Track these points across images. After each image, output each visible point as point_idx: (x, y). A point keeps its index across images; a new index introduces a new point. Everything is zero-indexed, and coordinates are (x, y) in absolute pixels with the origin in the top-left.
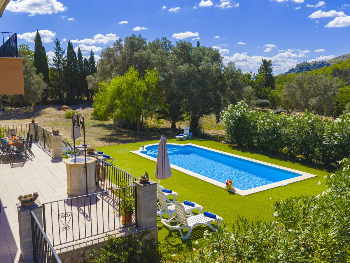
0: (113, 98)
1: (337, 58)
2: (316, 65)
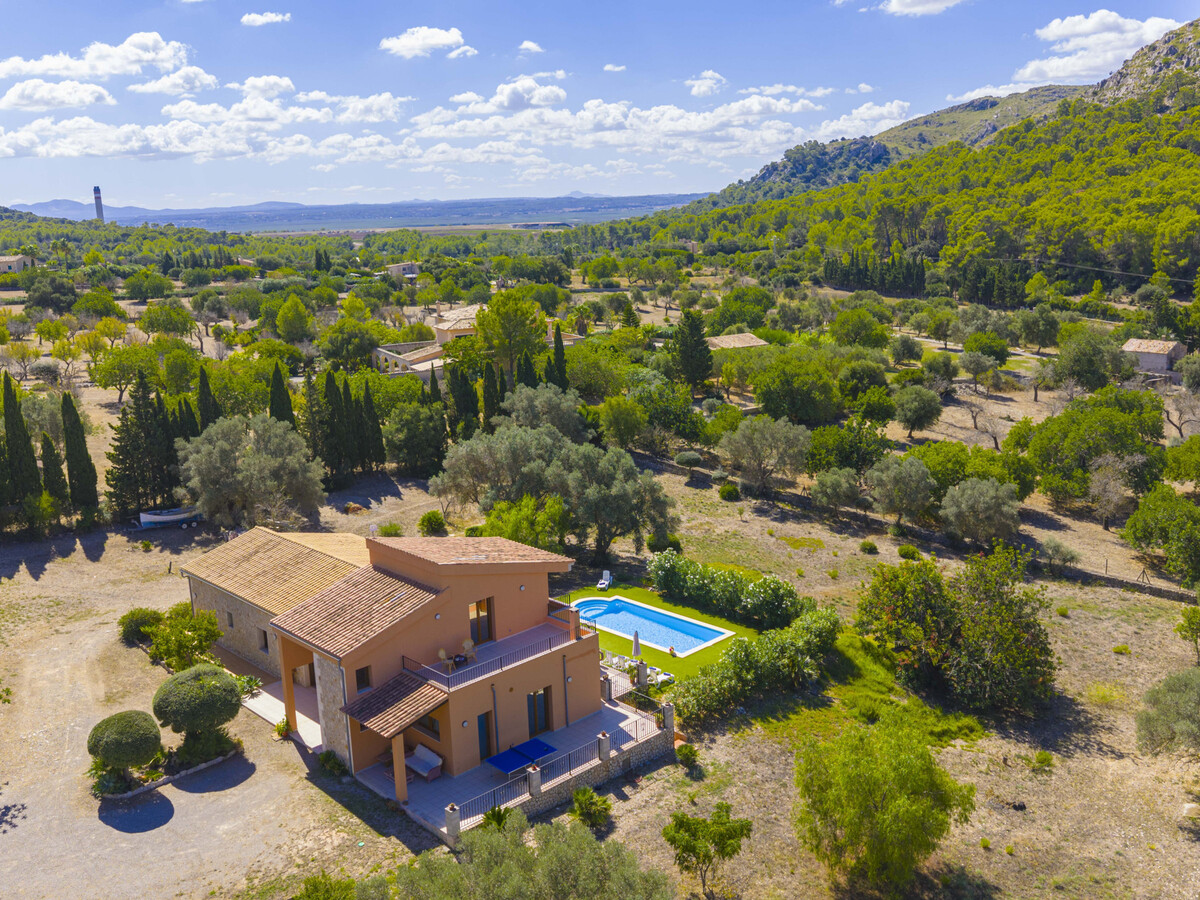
1: (906, 127)
2: (845, 151)
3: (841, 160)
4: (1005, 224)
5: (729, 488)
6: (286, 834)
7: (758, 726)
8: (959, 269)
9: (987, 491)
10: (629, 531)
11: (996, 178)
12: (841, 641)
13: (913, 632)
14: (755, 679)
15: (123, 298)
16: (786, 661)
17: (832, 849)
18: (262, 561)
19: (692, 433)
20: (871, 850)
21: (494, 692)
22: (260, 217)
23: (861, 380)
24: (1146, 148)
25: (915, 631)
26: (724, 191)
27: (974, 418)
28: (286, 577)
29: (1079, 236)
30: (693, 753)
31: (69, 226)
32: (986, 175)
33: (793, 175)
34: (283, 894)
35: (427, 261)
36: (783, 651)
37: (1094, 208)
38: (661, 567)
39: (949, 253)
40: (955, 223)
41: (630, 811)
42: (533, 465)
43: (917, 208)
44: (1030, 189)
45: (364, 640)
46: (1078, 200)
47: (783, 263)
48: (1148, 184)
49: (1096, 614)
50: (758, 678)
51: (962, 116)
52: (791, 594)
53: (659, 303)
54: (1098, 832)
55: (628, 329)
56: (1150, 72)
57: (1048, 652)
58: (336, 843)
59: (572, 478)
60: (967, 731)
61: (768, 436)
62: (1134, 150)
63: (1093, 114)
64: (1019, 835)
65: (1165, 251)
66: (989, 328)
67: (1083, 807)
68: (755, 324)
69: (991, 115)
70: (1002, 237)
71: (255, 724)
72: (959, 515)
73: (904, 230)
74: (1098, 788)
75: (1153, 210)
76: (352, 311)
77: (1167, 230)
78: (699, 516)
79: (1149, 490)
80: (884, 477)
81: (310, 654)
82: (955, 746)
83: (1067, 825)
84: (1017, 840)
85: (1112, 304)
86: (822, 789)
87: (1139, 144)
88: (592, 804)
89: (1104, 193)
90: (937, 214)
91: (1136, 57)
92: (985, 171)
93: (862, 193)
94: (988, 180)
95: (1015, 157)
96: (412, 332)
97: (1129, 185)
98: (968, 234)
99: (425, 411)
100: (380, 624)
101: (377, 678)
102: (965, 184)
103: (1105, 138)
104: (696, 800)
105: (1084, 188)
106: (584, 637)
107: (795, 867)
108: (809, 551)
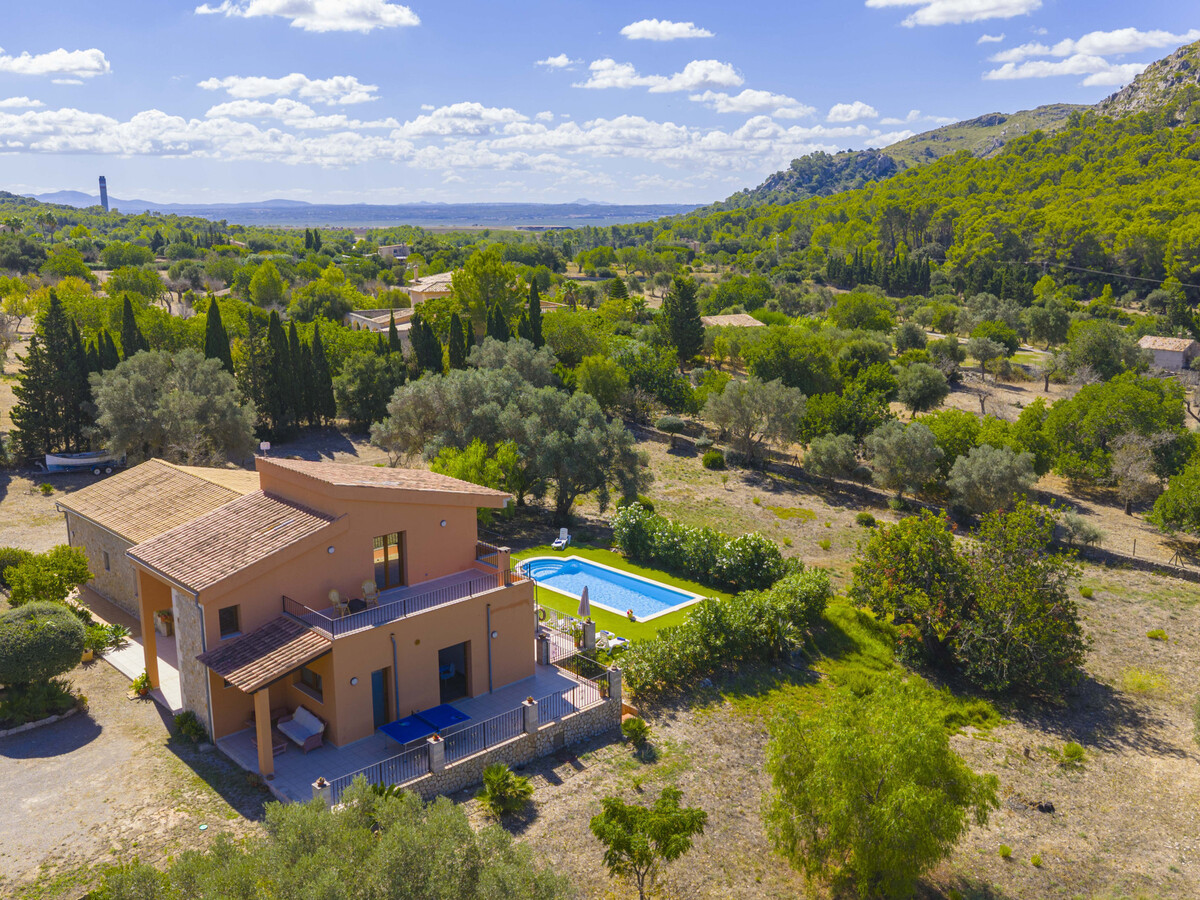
1: (913, 141)
2: (852, 164)
3: (848, 171)
4: (1013, 226)
5: (713, 455)
6: (110, 811)
7: (728, 701)
8: (965, 270)
9: (1002, 460)
10: (594, 487)
11: (1004, 185)
12: (831, 610)
13: (917, 598)
14: (725, 646)
15: (101, 268)
16: (763, 626)
17: (811, 852)
18: (151, 494)
19: (677, 401)
20: (860, 856)
21: (394, 643)
22: (266, 213)
23: (862, 359)
24: (1157, 159)
25: (920, 598)
26: (730, 199)
27: (982, 402)
28: (172, 511)
29: (1091, 241)
30: (644, 730)
31: (71, 212)
32: (995, 182)
33: (799, 185)
34: (84, 888)
35: (419, 243)
36: (760, 615)
37: (1104, 213)
38: (626, 524)
39: (955, 253)
40: (962, 224)
41: (558, 797)
42: (486, 407)
43: (924, 209)
44: (1038, 196)
45: (231, 572)
46: (1088, 206)
47: (786, 261)
48: (1159, 193)
49: (1124, 597)
50: (728, 644)
51: (970, 132)
52: (774, 553)
53: (656, 293)
54: (1146, 841)
55: (617, 301)
56: (1162, 86)
57: (1077, 631)
58: (171, 825)
59: (530, 423)
60: (980, 717)
61: (758, 398)
62: (1144, 162)
63: (1103, 126)
64: (1048, 842)
65: (1178, 257)
66: (998, 317)
67: (1125, 811)
68: (752, 306)
69: (999, 131)
70: (1010, 241)
71: (111, 680)
72: (969, 486)
73: (910, 232)
74: (1141, 788)
75: (1166, 217)
76: (334, 280)
77: (1180, 236)
78: (678, 483)
79: (1176, 474)
80: (885, 443)
81: (168, 590)
82: (965, 734)
83: (1107, 832)
84: (1046, 849)
85: (1121, 309)
86: (801, 776)
87: (1150, 156)
88: (508, 785)
89: (1114, 199)
90: (944, 216)
91: (1148, 72)
92: (993, 179)
93: (867, 198)
94: (996, 188)
95: (1023, 166)
96: (388, 298)
97: (1139, 194)
98: (976, 236)
99: (381, 361)
100: (254, 555)
101: (247, 621)
102: (973, 189)
103: (1115, 149)
104: (642, 786)
105: (1094, 196)
106: (515, 584)
107: (761, 873)
108: (799, 522)
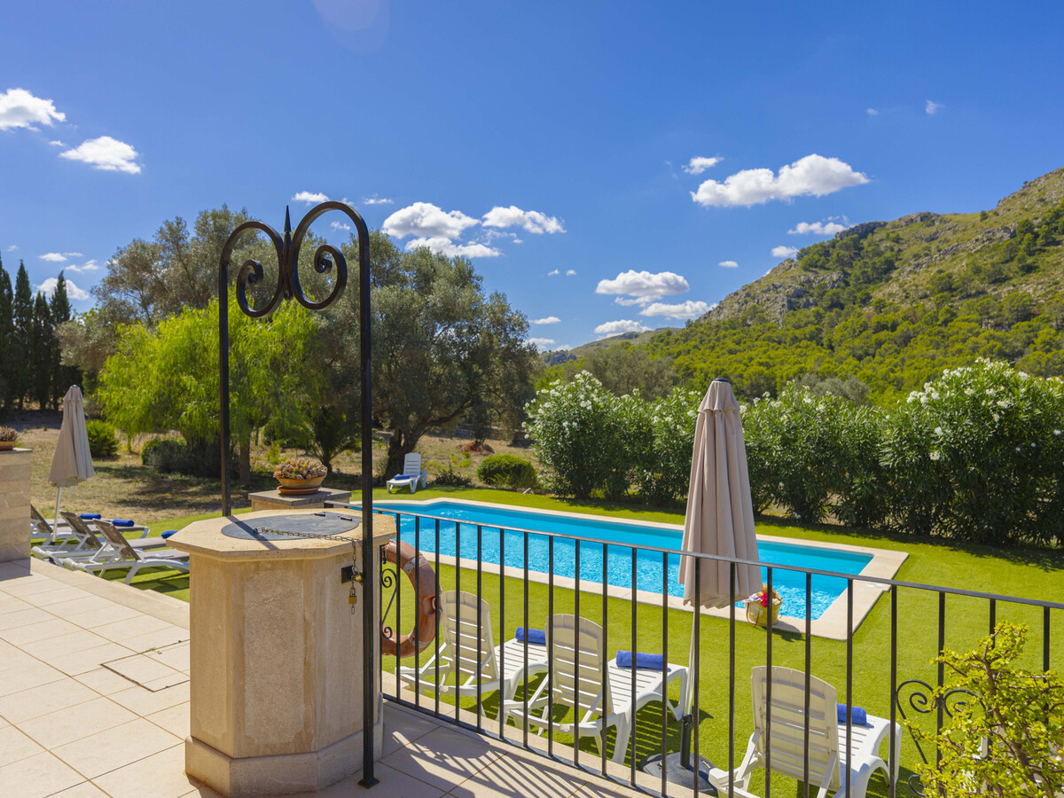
0: (173, 369)
63: (707, 327)
